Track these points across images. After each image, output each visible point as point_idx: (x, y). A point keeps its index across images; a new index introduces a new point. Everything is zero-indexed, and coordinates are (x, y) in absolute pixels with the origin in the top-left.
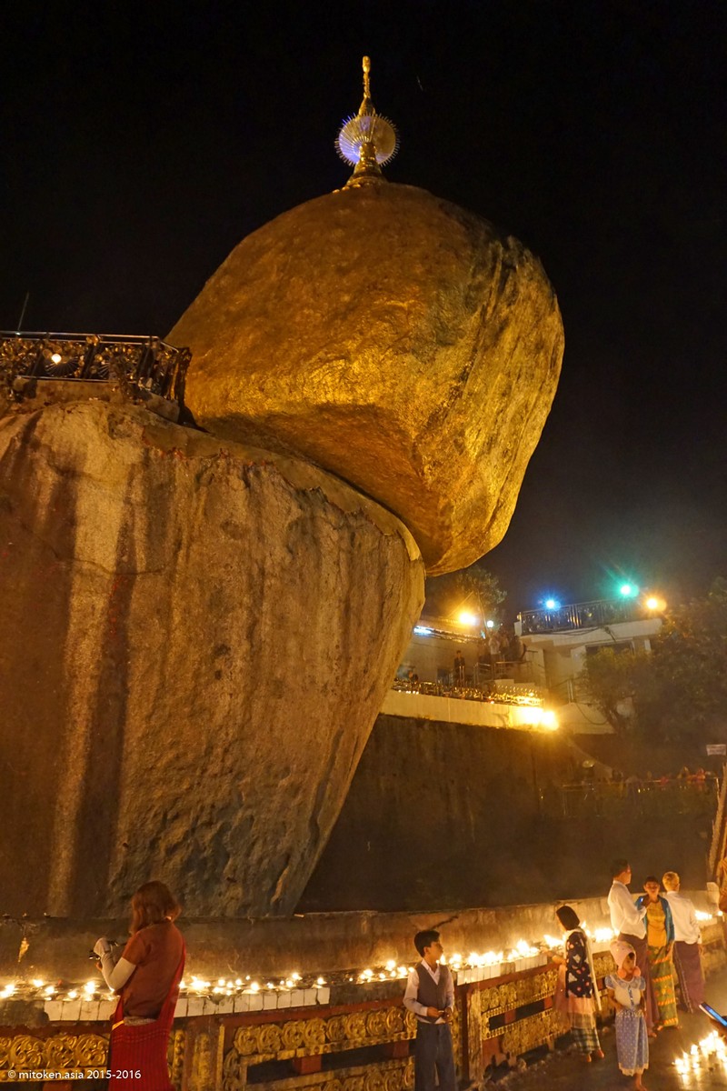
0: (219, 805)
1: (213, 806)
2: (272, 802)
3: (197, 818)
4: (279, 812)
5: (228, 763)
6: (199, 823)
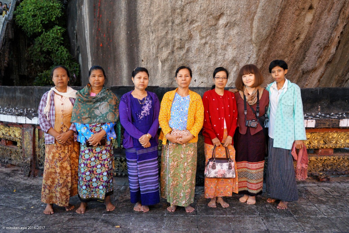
0: (185, 38)
1: (181, 39)
2: (217, 34)
3: (174, 46)
4: (224, 38)
5: (184, 17)
6: (176, 48)
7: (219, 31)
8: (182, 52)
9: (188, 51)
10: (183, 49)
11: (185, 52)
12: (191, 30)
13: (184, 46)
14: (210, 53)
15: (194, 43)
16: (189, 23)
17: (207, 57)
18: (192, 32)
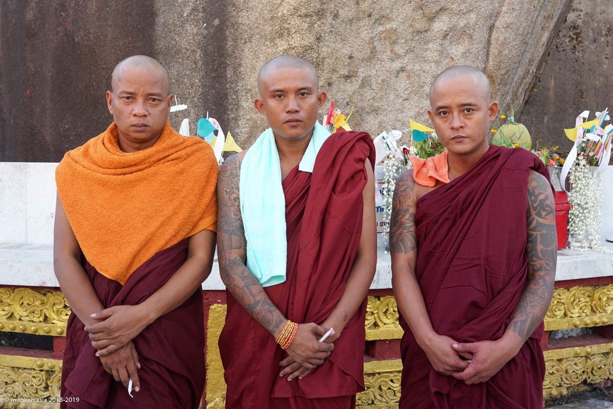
0: (360, 55)
1: (351, 57)
2: (426, 50)
3: (333, 71)
5: (364, 6)
6: (337, 75)
7: (431, 45)
8: (351, 87)
9: (365, 83)
10: (353, 79)
11: (357, 87)
12: (375, 37)
13: (357, 72)
14: (409, 92)
15: (377, 67)
16: (373, 21)
17: (400, 100)
18: (375, 43)
